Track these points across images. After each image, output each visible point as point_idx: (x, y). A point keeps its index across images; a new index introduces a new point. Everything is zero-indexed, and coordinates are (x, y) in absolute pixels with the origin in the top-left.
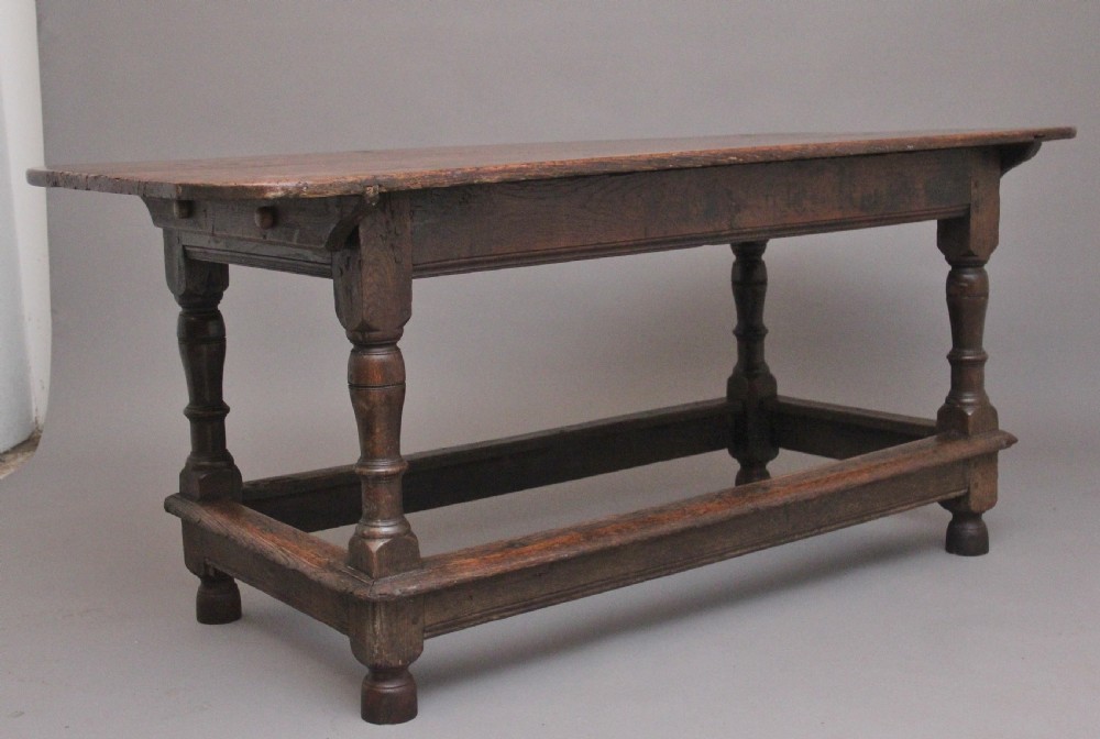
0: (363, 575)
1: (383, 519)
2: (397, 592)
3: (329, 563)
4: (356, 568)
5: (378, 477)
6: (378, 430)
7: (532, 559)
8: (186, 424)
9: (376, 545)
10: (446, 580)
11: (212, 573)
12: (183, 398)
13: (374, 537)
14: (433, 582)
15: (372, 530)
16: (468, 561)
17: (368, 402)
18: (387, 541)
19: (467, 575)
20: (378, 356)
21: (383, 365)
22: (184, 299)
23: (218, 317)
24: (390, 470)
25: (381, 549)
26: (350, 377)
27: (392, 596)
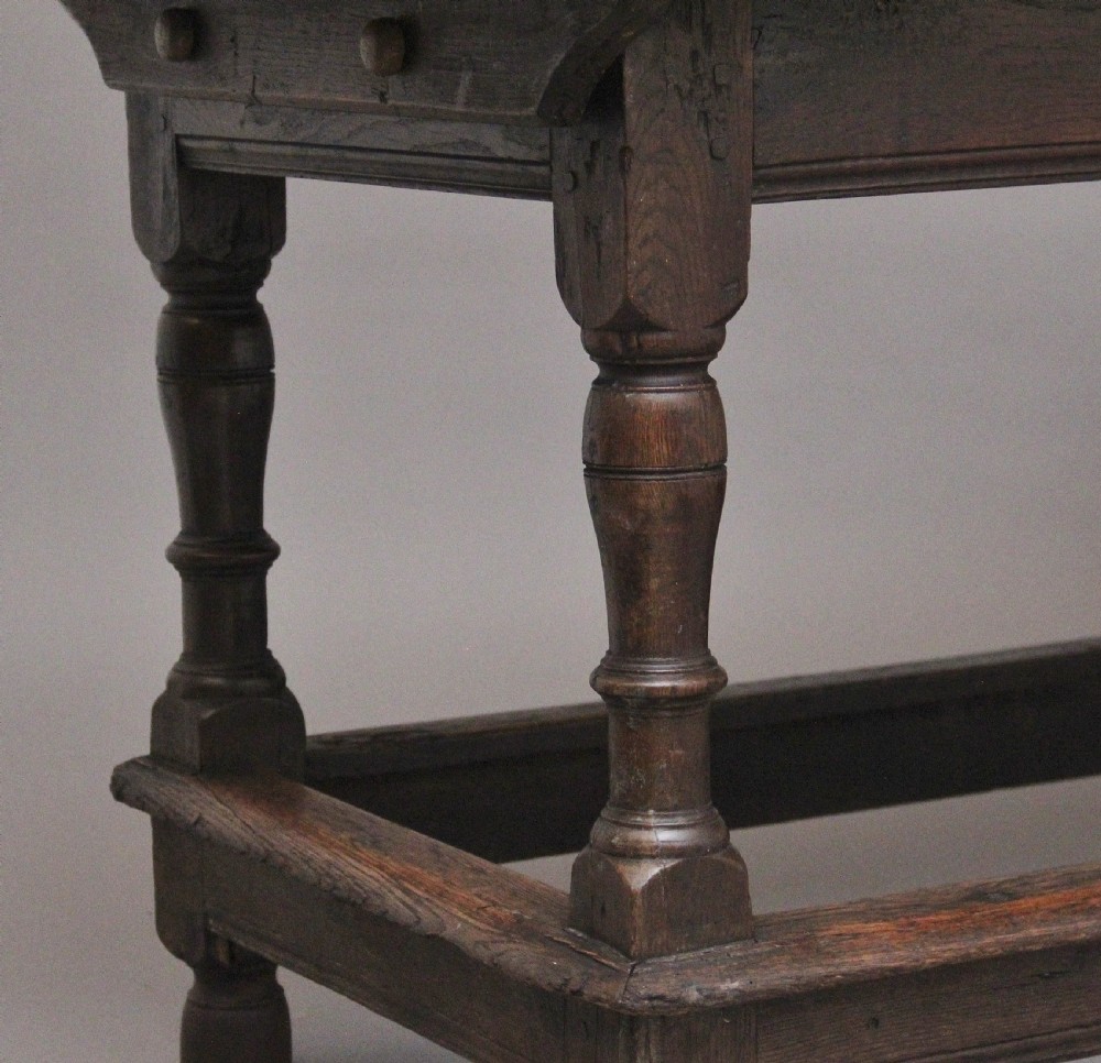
0: (605, 948)
1: (662, 810)
2: (693, 995)
3: (519, 920)
4: (592, 932)
5: (653, 700)
6: (654, 583)
7: (1034, 932)
8: (172, 583)
9: (642, 875)
10: (815, 971)
11: (223, 957)
12: (167, 519)
13: (636, 854)
14: (779, 975)
15: (634, 835)
16: (872, 927)
17: (632, 511)
18: (670, 863)
19: (870, 960)
20: (660, 396)
21: (672, 418)
22: (174, 272)
23: (256, 321)
24: (681, 684)
25: (653, 884)
26: (589, 448)
27: (678, 1002)
